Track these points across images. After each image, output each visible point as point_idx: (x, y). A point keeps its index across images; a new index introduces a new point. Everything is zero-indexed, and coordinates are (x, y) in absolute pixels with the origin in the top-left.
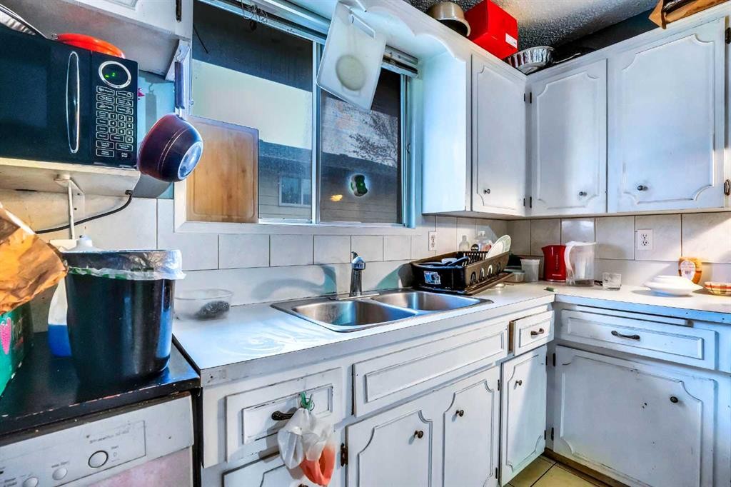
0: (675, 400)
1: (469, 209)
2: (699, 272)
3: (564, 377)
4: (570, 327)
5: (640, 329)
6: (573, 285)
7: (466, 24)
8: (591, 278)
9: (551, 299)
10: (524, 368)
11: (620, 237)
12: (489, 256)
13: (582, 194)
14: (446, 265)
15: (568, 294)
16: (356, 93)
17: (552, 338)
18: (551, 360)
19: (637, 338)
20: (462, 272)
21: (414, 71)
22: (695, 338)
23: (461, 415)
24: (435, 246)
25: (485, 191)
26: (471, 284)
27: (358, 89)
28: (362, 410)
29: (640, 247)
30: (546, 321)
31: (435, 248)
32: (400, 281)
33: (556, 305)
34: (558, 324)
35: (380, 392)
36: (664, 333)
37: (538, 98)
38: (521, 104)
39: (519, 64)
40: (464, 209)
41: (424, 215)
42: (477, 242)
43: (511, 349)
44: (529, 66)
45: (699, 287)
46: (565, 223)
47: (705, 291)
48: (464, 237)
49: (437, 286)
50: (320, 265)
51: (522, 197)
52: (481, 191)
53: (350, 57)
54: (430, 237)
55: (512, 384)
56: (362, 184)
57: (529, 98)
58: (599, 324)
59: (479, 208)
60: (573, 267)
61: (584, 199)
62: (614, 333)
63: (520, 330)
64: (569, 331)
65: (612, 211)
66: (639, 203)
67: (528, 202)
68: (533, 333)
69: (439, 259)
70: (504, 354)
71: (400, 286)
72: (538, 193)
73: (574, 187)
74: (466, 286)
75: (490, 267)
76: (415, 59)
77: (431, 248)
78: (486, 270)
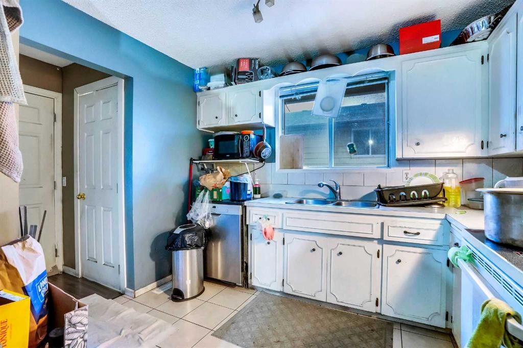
13: (502, 135)
24: (408, 179)
25: (417, 144)
27: (331, 110)
30: (434, 230)
41: (397, 160)
52: (413, 145)
54: (404, 173)
55: (392, 259)
67: (486, 145)
68: (407, 233)
72: (490, 138)
74: (385, 201)
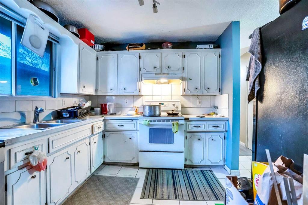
0: (130, 139)
1: (78, 92)
2: (136, 110)
3: (107, 140)
4: (108, 126)
5: (123, 124)
6: (109, 115)
7: (79, 35)
8: (114, 113)
9: (103, 118)
10: (96, 139)
11: (120, 101)
12: (84, 107)
13: (111, 89)
14: (71, 110)
15: (107, 117)
16: (38, 49)
17: (104, 129)
18: (104, 136)
19: (123, 126)
20: (76, 112)
21: (58, 42)
22: (133, 124)
23: (79, 152)
24: (65, 104)
25: (83, 87)
26: (79, 116)
27: (38, 48)
28: (51, 150)
29: (125, 104)
30: (102, 125)
31: (65, 105)
32: (52, 117)
33: (104, 120)
34: (105, 125)
35: (57, 145)
36: (128, 124)
37: (100, 59)
38: (95, 61)
39: (95, 48)
40: (76, 92)
41: (61, 93)
42: (80, 103)
43: (92, 133)
44: (97, 49)
45: (136, 113)
46: (107, 97)
47: (137, 114)
48: (75, 101)
49: (68, 117)
50: (19, 112)
51: (95, 89)
52: (82, 87)
53: (35, 36)
54: (63, 101)
55: (93, 143)
56: (36, 81)
57: (97, 59)
58: (115, 124)
59: (81, 92)
60: (109, 110)
61: (112, 91)
62: (118, 125)
63: (95, 127)
64: (108, 127)
65: (118, 94)
66: (124, 93)
67: (96, 90)
68: (98, 128)
69: (67, 108)
70: (91, 134)
71: (52, 119)
72: (99, 88)
73: (109, 87)
74: (77, 116)
75: (85, 110)
76: (59, 38)
77: (63, 105)
78: (84, 111)
